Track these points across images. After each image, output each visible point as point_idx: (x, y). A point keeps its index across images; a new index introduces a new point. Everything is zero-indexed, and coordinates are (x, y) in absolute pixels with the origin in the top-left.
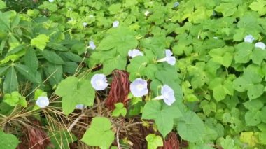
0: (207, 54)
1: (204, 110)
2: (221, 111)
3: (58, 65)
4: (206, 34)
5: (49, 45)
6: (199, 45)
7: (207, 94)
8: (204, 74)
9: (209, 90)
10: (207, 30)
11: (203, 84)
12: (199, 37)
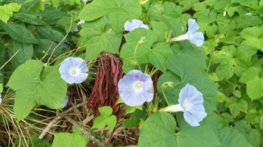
0: (238, 35)
1: (231, 110)
2: (253, 111)
3: (28, 44)
4: (235, 9)
5: (17, 16)
6: (225, 25)
7: (237, 88)
8: (233, 62)
9: (239, 83)
10: (237, 4)
11: (231, 75)
12: (225, 14)
